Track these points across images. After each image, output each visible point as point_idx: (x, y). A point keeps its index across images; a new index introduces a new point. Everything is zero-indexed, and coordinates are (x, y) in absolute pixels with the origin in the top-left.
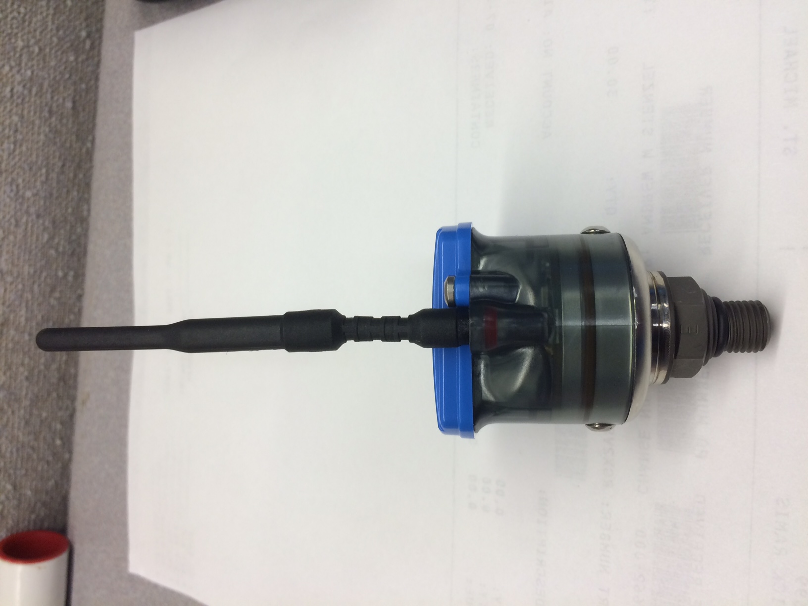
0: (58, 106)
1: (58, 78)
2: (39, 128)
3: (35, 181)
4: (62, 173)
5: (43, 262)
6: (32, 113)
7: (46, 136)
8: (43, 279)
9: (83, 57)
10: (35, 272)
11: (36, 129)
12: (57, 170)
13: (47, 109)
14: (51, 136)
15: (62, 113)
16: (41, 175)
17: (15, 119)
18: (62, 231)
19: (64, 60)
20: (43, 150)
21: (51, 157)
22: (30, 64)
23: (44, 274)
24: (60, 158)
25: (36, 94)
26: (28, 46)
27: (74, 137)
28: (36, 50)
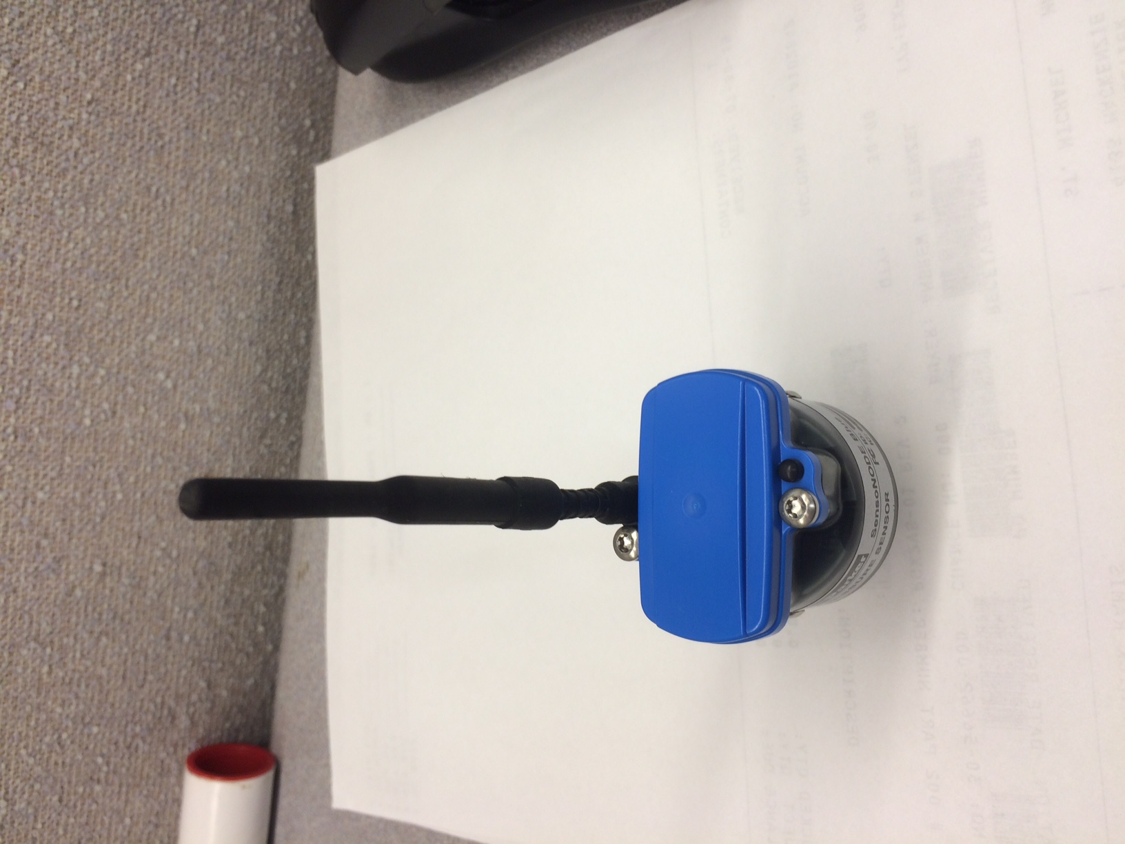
0: (277, 210)
1: (278, 176)
2: (256, 235)
3: (250, 299)
4: (279, 291)
5: (254, 401)
6: (249, 218)
7: (263, 245)
8: (253, 421)
9: (305, 151)
10: (245, 412)
11: (253, 236)
12: (274, 287)
13: (265, 213)
14: (269, 245)
15: (281, 219)
16: (256, 294)
17: (231, 223)
18: (276, 362)
19: (286, 153)
20: (259, 263)
21: (267, 273)
22: (248, 158)
23: (255, 415)
24: (277, 272)
25: (254, 195)
26: (246, 137)
27: (293, 248)
28: (256, 141)
